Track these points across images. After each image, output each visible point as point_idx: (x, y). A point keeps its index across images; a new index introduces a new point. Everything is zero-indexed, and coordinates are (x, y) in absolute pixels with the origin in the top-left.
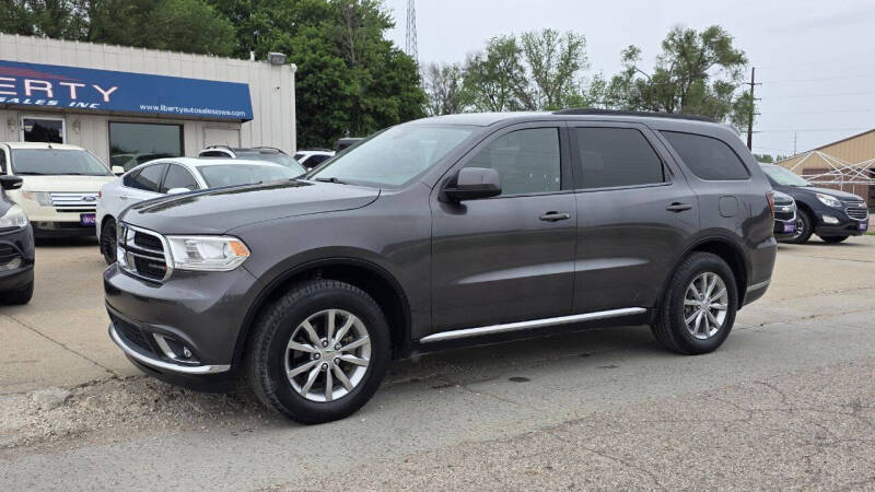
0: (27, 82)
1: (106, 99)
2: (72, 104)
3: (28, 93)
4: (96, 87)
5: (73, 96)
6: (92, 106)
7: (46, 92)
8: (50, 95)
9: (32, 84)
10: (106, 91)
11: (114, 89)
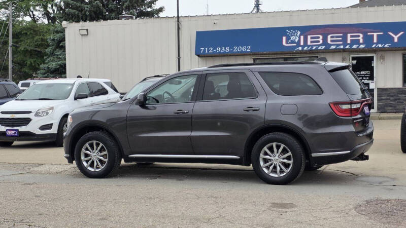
0: (349, 35)
1: (396, 40)
2: (374, 46)
3: (349, 42)
4: (390, 33)
5: (375, 41)
6: (386, 46)
7: (359, 40)
8: (361, 41)
9: (351, 36)
10: (396, 35)
11: (402, 33)
